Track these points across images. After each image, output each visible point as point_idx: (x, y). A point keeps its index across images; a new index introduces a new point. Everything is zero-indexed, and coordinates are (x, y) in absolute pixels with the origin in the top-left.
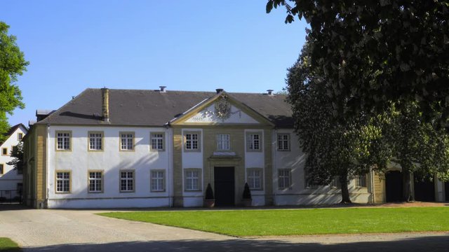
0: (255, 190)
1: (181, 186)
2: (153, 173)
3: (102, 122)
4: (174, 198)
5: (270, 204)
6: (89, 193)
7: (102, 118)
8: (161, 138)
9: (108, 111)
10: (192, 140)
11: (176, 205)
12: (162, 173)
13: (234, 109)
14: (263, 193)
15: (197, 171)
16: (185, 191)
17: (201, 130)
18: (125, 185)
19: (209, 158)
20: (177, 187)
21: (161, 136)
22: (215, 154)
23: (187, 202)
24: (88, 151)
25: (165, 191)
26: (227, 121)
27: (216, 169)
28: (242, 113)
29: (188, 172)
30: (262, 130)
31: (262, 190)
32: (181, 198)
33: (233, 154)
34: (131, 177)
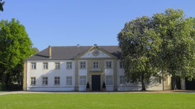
0: (109, 84)
1: (78, 83)
2: (68, 78)
3: (48, 59)
4: (75, 87)
5: (116, 90)
6: (42, 85)
7: (48, 57)
8: (71, 64)
9: (51, 54)
10: (83, 65)
11: (76, 90)
12: (71, 78)
13: (100, 52)
14: (113, 85)
15: (85, 77)
16: (80, 85)
17: (87, 61)
18: (56, 82)
19: (89, 72)
20: (77, 83)
21: (71, 63)
22: (92, 70)
23: (80, 89)
24: (43, 69)
25: (72, 85)
26: (97, 57)
27: (92, 76)
28: (104, 53)
29: (81, 77)
30: (113, 60)
31: (112, 84)
32: (78, 87)
33: (100, 70)
34: (59, 79)
